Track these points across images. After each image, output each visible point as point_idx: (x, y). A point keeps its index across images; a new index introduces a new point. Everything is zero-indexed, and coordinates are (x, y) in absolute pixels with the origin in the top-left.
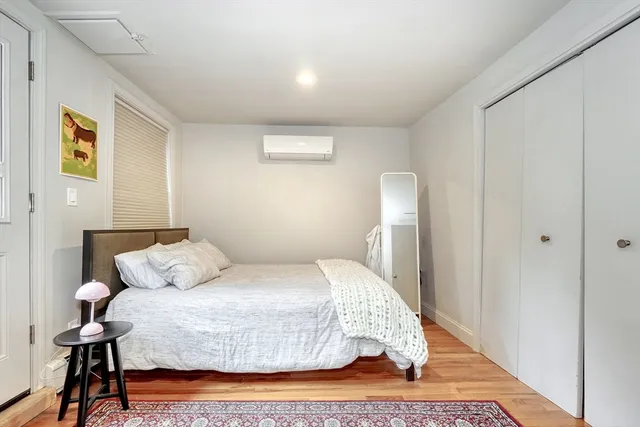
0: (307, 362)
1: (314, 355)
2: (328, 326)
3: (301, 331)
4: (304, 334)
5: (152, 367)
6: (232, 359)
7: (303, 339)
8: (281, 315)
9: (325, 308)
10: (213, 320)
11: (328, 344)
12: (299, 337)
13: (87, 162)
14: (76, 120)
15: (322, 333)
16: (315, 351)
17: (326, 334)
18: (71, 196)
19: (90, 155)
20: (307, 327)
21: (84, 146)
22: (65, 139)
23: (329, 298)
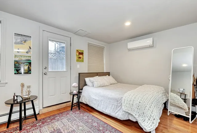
0: (113, 114)
1: (115, 113)
2: (120, 106)
3: (113, 104)
4: (113, 105)
5: (86, 103)
6: (98, 107)
7: (113, 107)
8: (109, 98)
9: (120, 99)
10: (96, 96)
11: (120, 111)
12: (112, 106)
13: (81, 59)
14: (79, 51)
15: (118, 107)
16: (116, 112)
17: (120, 108)
18: (78, 66)
19: (82, 57)
20: (115, 104)
21: (81, 56)
22: (77, 55)
23: (122, 97)
